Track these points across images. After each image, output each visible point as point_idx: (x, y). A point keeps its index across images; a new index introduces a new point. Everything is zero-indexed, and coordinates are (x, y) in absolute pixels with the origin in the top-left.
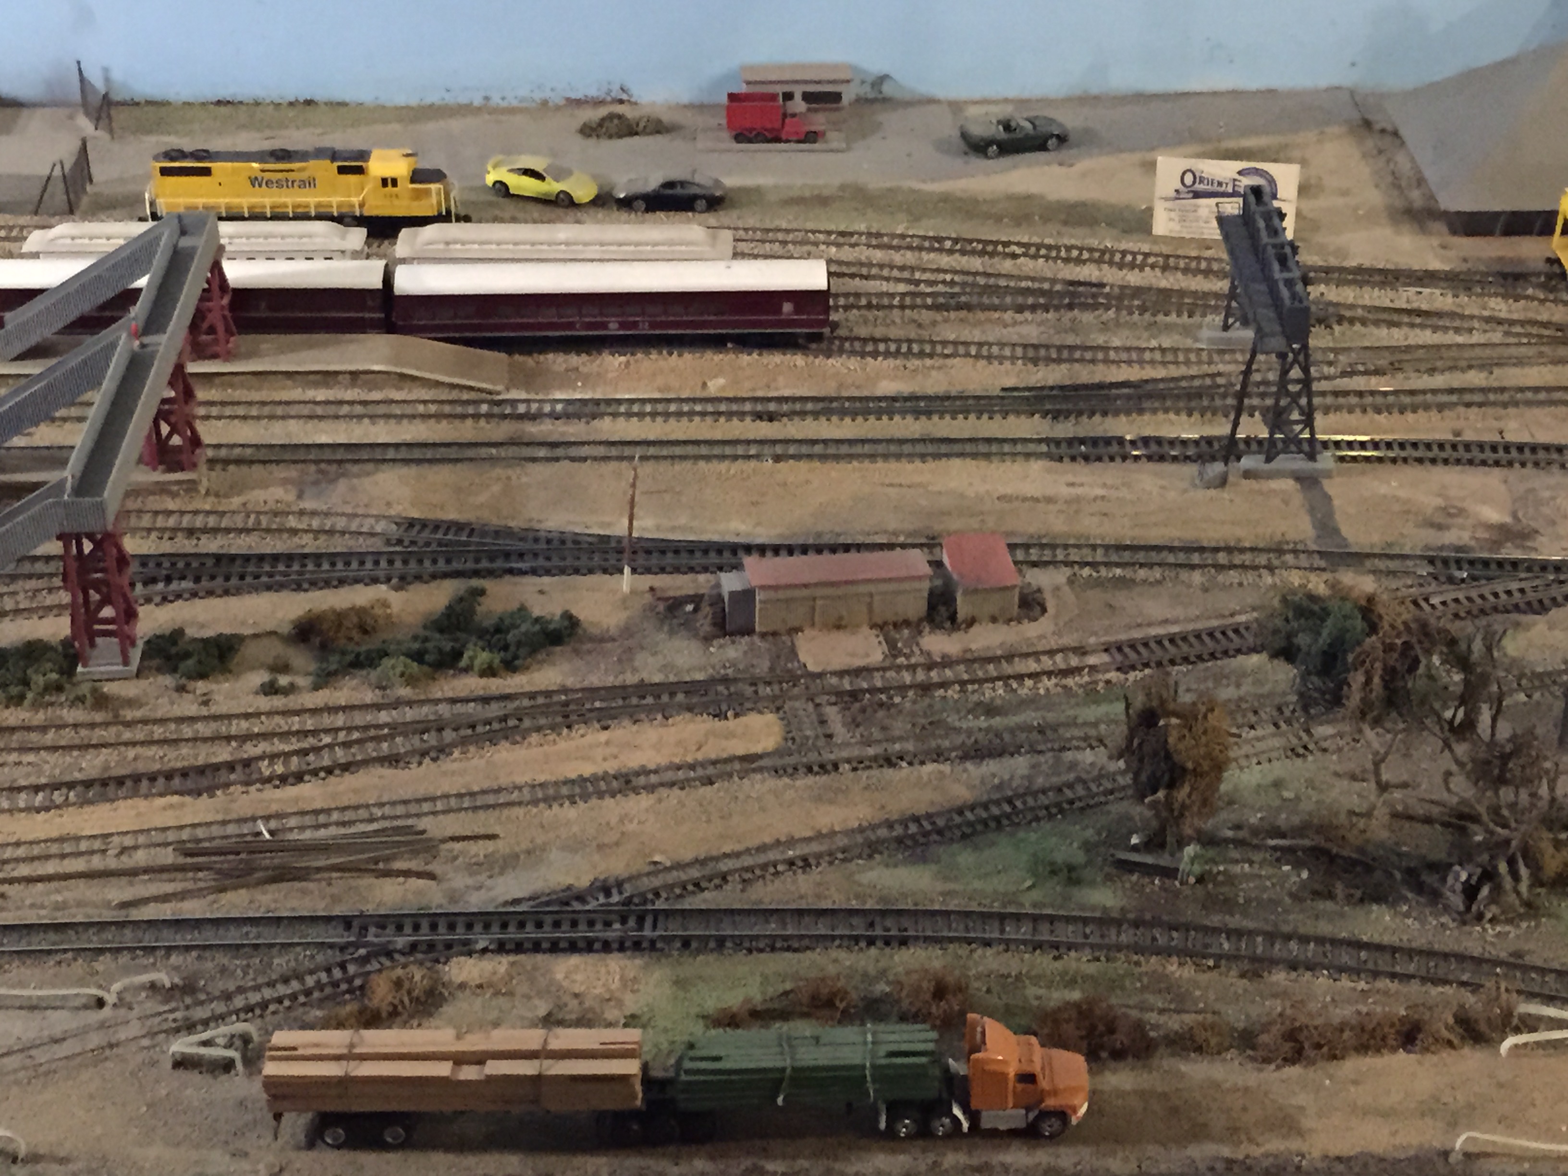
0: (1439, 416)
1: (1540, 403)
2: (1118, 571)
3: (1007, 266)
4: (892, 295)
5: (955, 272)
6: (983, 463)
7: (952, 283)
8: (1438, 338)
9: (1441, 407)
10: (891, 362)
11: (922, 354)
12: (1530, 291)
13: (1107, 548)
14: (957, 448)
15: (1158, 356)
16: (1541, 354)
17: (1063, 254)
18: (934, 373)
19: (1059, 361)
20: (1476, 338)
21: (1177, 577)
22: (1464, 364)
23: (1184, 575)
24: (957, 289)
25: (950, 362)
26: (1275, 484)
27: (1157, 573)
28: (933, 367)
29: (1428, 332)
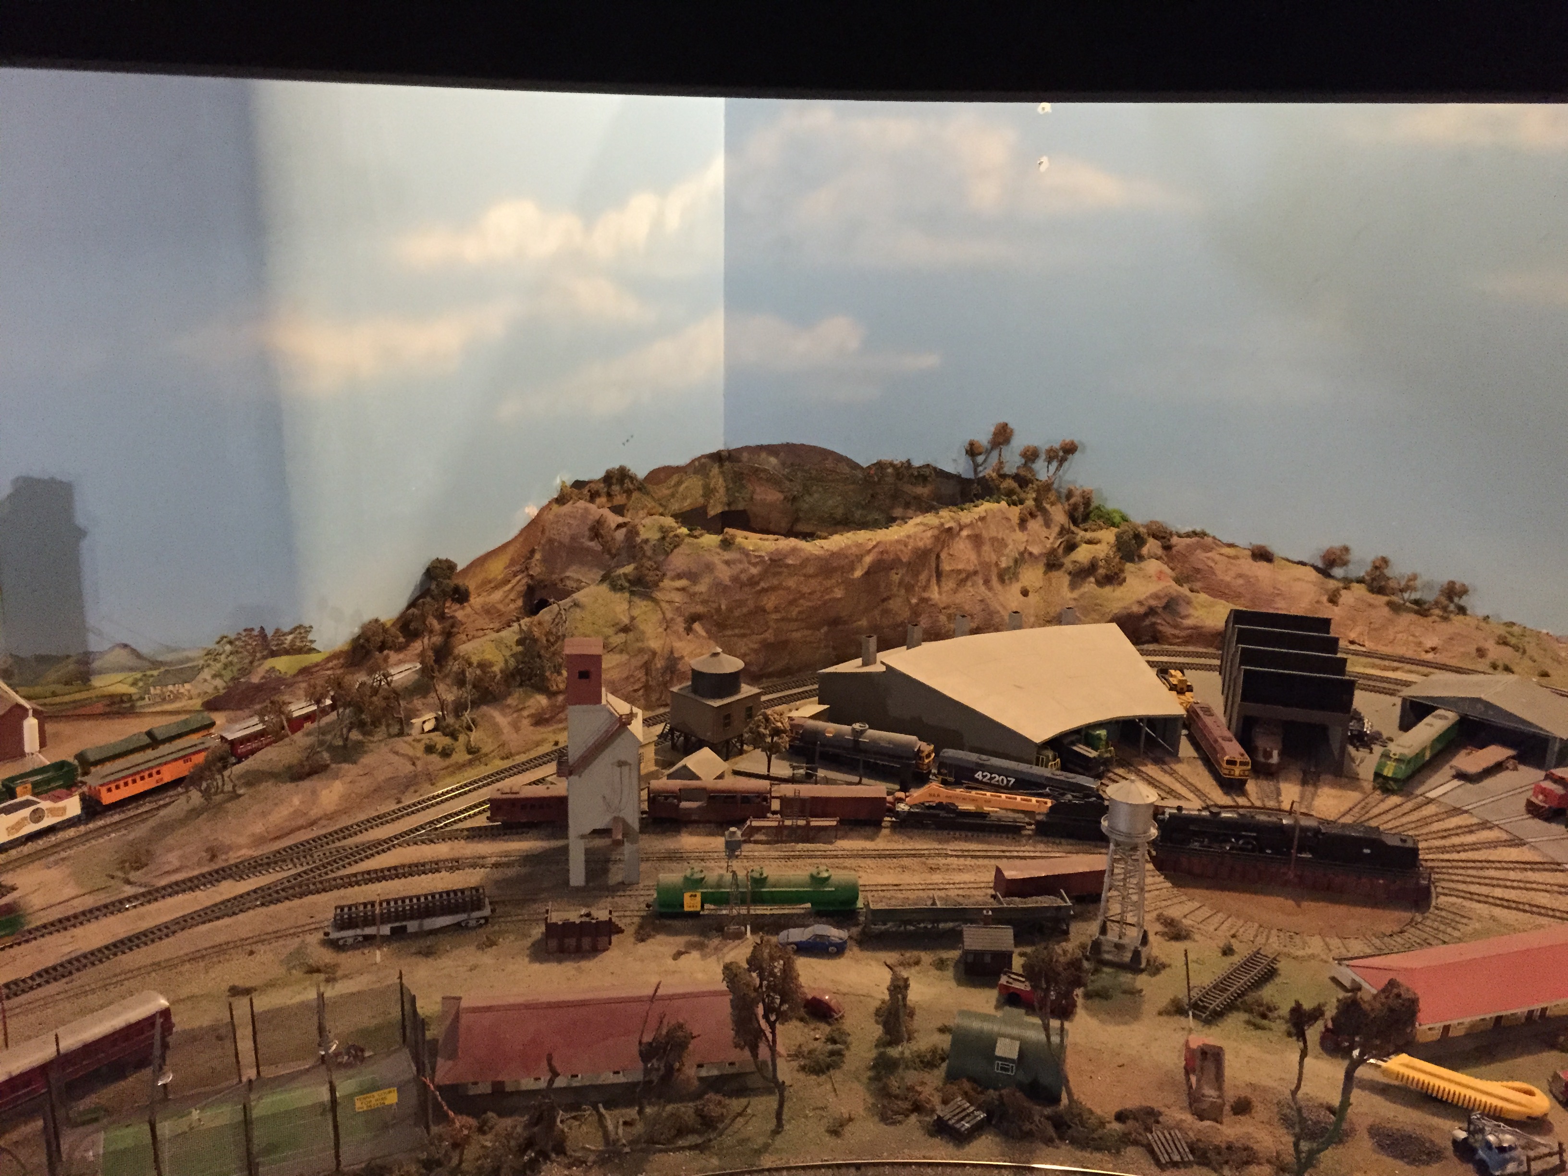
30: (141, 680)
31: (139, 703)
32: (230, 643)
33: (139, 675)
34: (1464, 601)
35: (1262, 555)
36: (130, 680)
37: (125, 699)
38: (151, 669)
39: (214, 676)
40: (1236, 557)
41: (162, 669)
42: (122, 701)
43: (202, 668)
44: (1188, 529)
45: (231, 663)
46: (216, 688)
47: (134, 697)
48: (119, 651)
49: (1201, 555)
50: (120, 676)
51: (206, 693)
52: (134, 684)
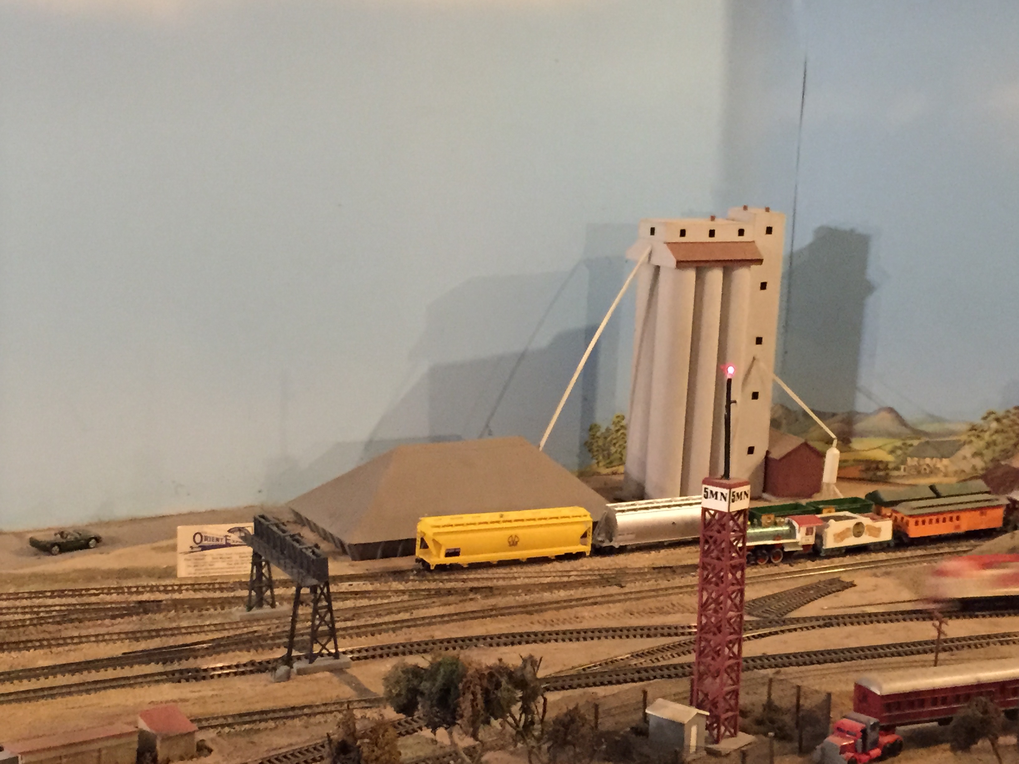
0: (394, 635)
1: (448, 622)
2: (247, 726)
3: (93, 599)
4: (24, 620)
5: (61, 605)
6: (128, 689)
7: (60, 610)
8: (372, 602)
9: (394, 630)
10: (41, 652)
11: (59, 645)
12: (411, 578)
13: (233, 716)
14: (107, 685)
15: (213, 628)
16: (434, 602)
17: (126, 590)
18: (72, 653)
19: (152, 637)
20: (394, 599)
21: (285, 724)
22: (395, 611)
23: (289, 722)
24: (66, 613)
25: (79, 646)
26: (319, 675)
27: (272, 724)
28: (70, 650)
29: (366, 600)
30: (900, 448)
31: (896, 473)
32: (998, 420)
33: (899, 443)
36: (889, 447)
37: (881, 466)
38: (912, 438)
39: (975, 455)
41: (924, 439)
42: (877, 469)
43: (964, 443)
45: (994, 443)
46: (974, 468)
47: (891, 466)
48: (884, 414)
50: (879, 442)
51: (963, 471)
52: (892, 452)
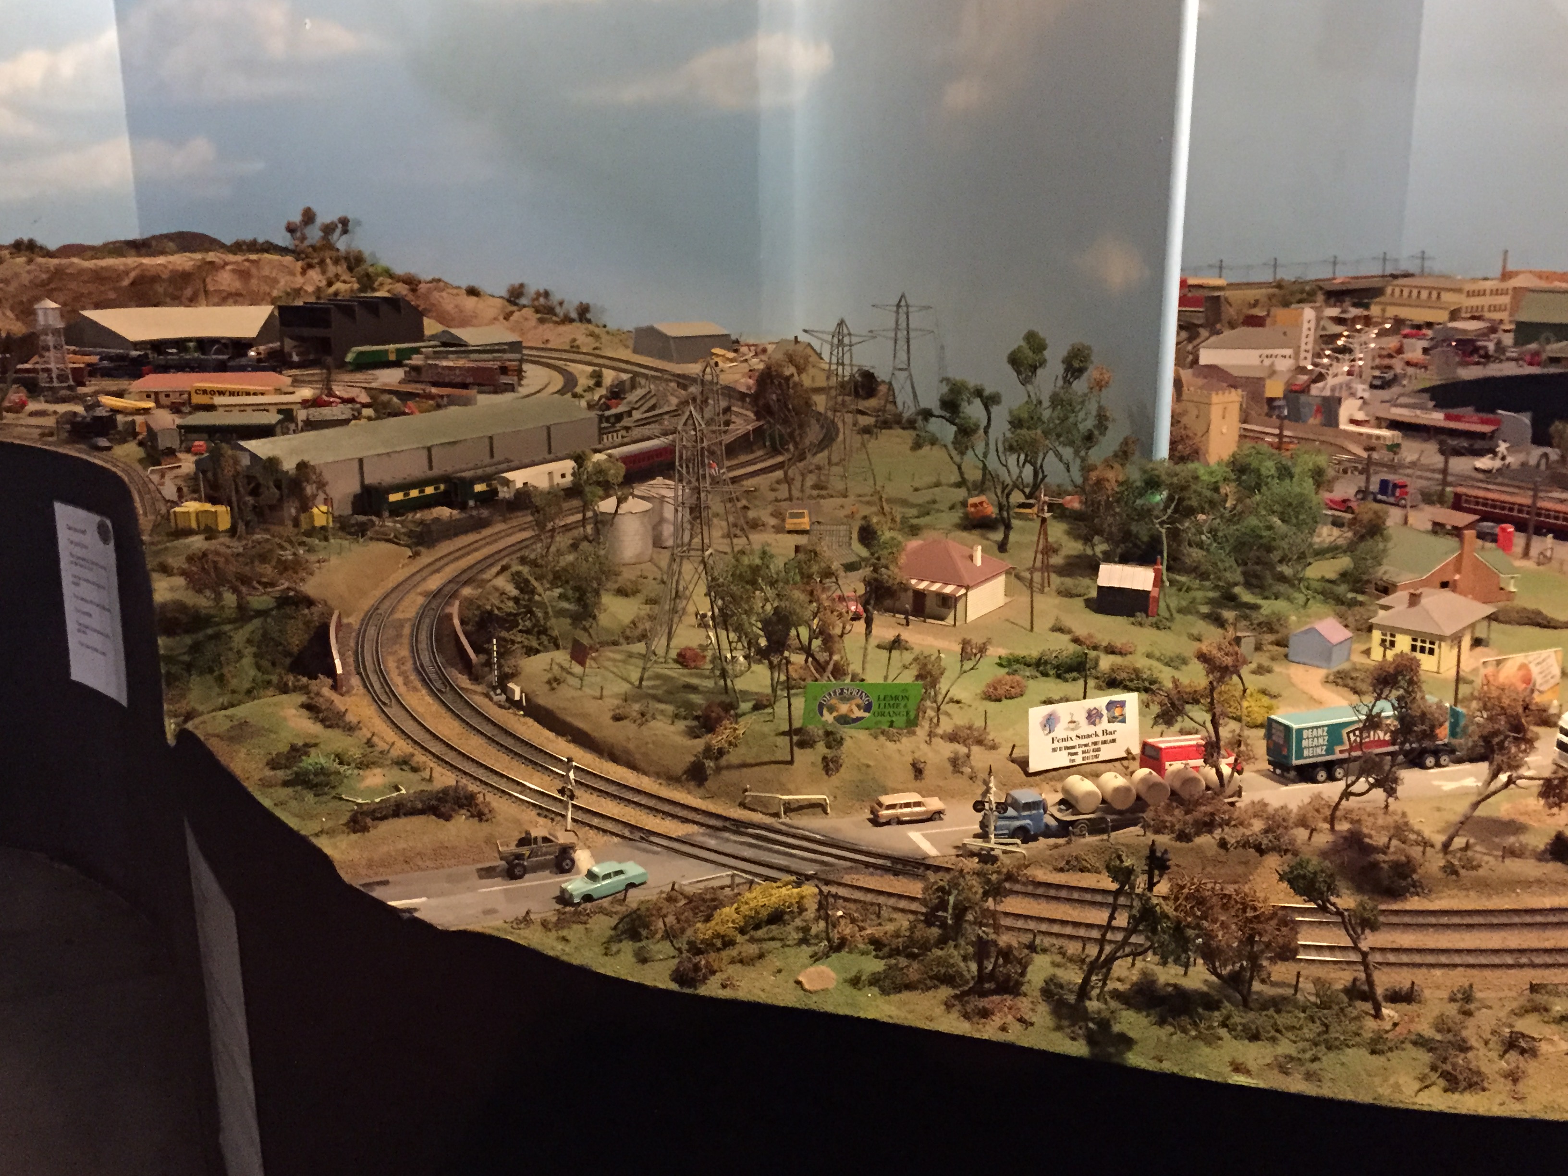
34: (588, 316)
35: (473, 292)
40: (458, 295)
44: (430, 278)
49: (436, 294)
